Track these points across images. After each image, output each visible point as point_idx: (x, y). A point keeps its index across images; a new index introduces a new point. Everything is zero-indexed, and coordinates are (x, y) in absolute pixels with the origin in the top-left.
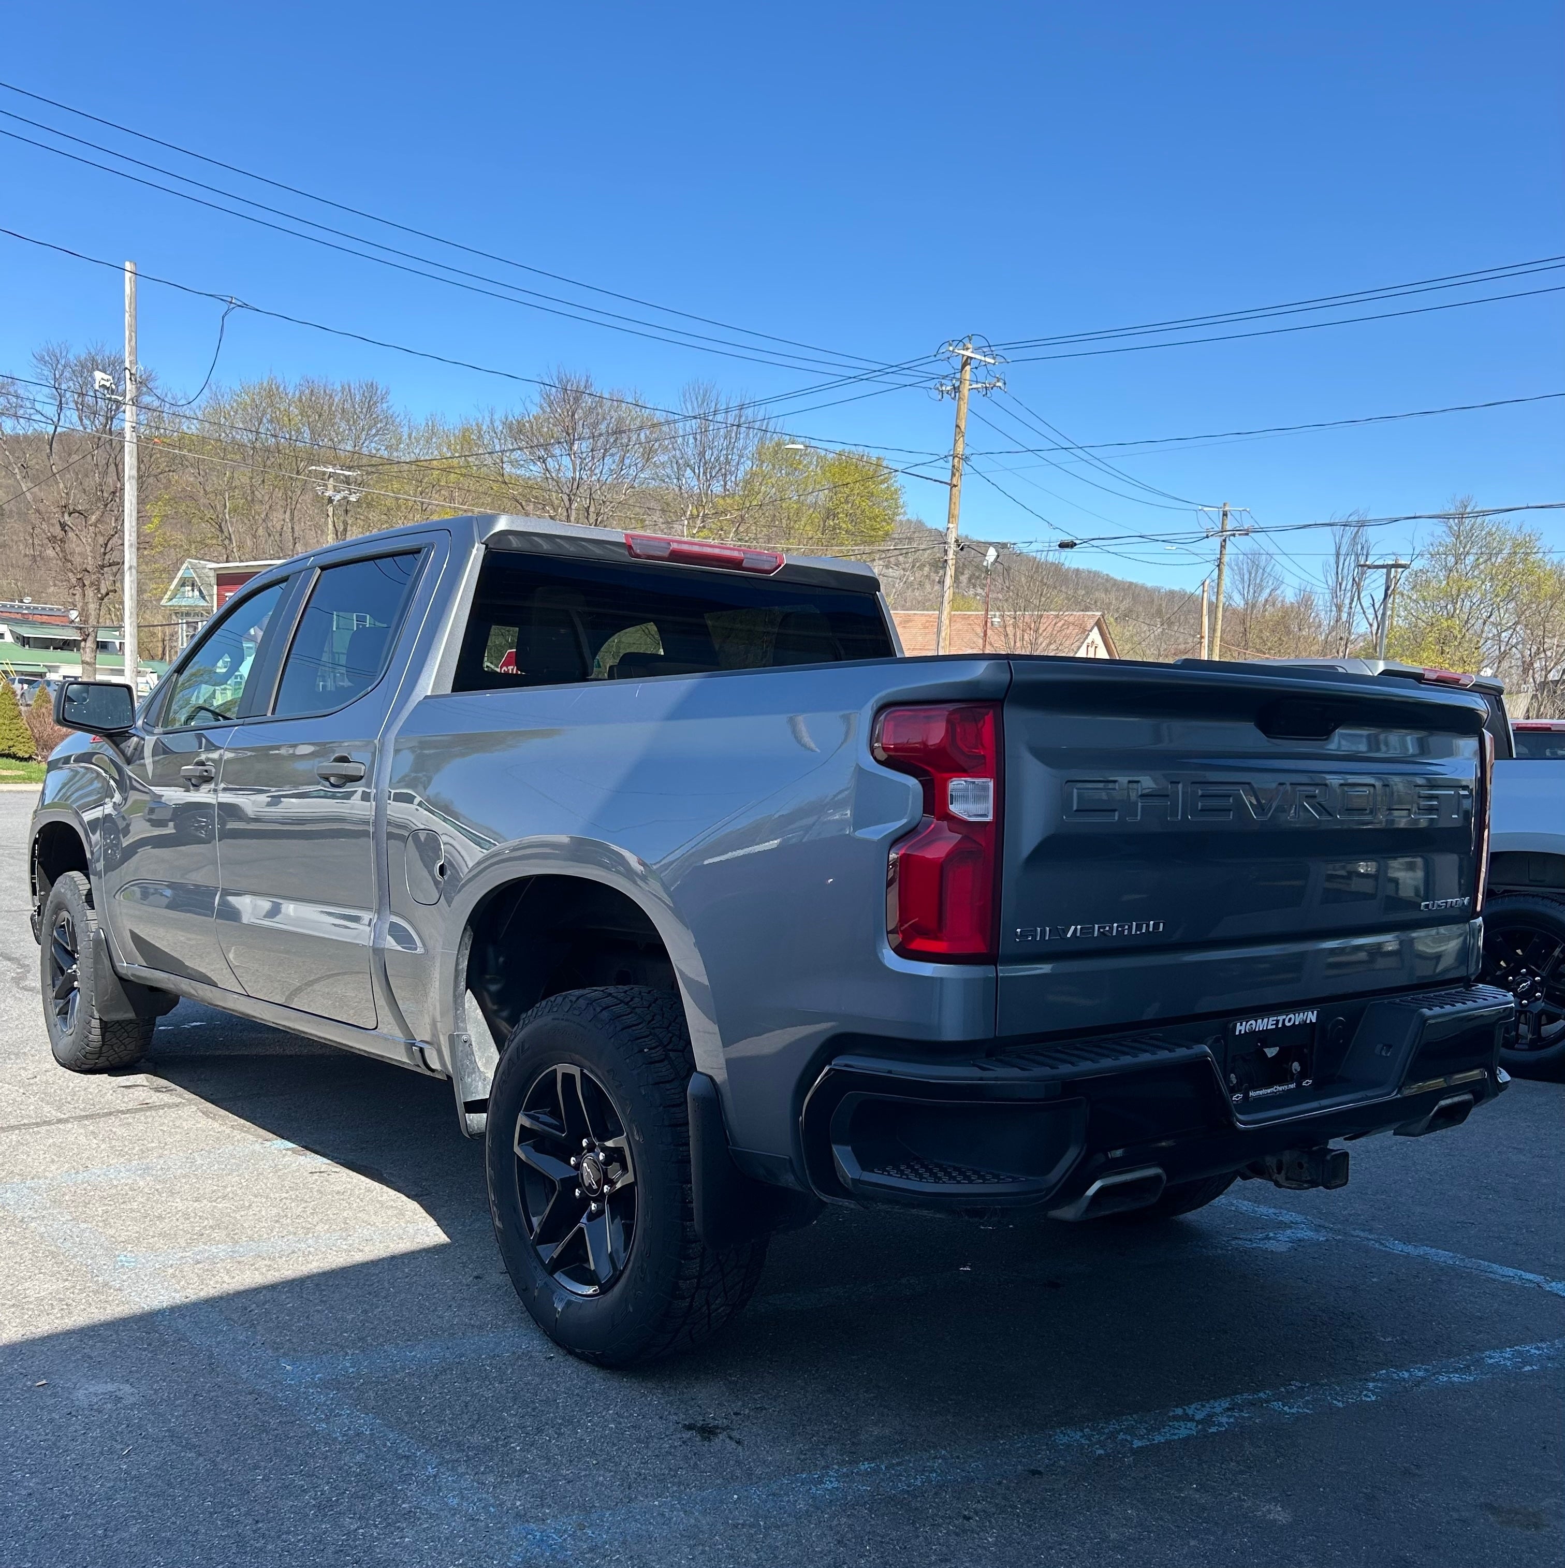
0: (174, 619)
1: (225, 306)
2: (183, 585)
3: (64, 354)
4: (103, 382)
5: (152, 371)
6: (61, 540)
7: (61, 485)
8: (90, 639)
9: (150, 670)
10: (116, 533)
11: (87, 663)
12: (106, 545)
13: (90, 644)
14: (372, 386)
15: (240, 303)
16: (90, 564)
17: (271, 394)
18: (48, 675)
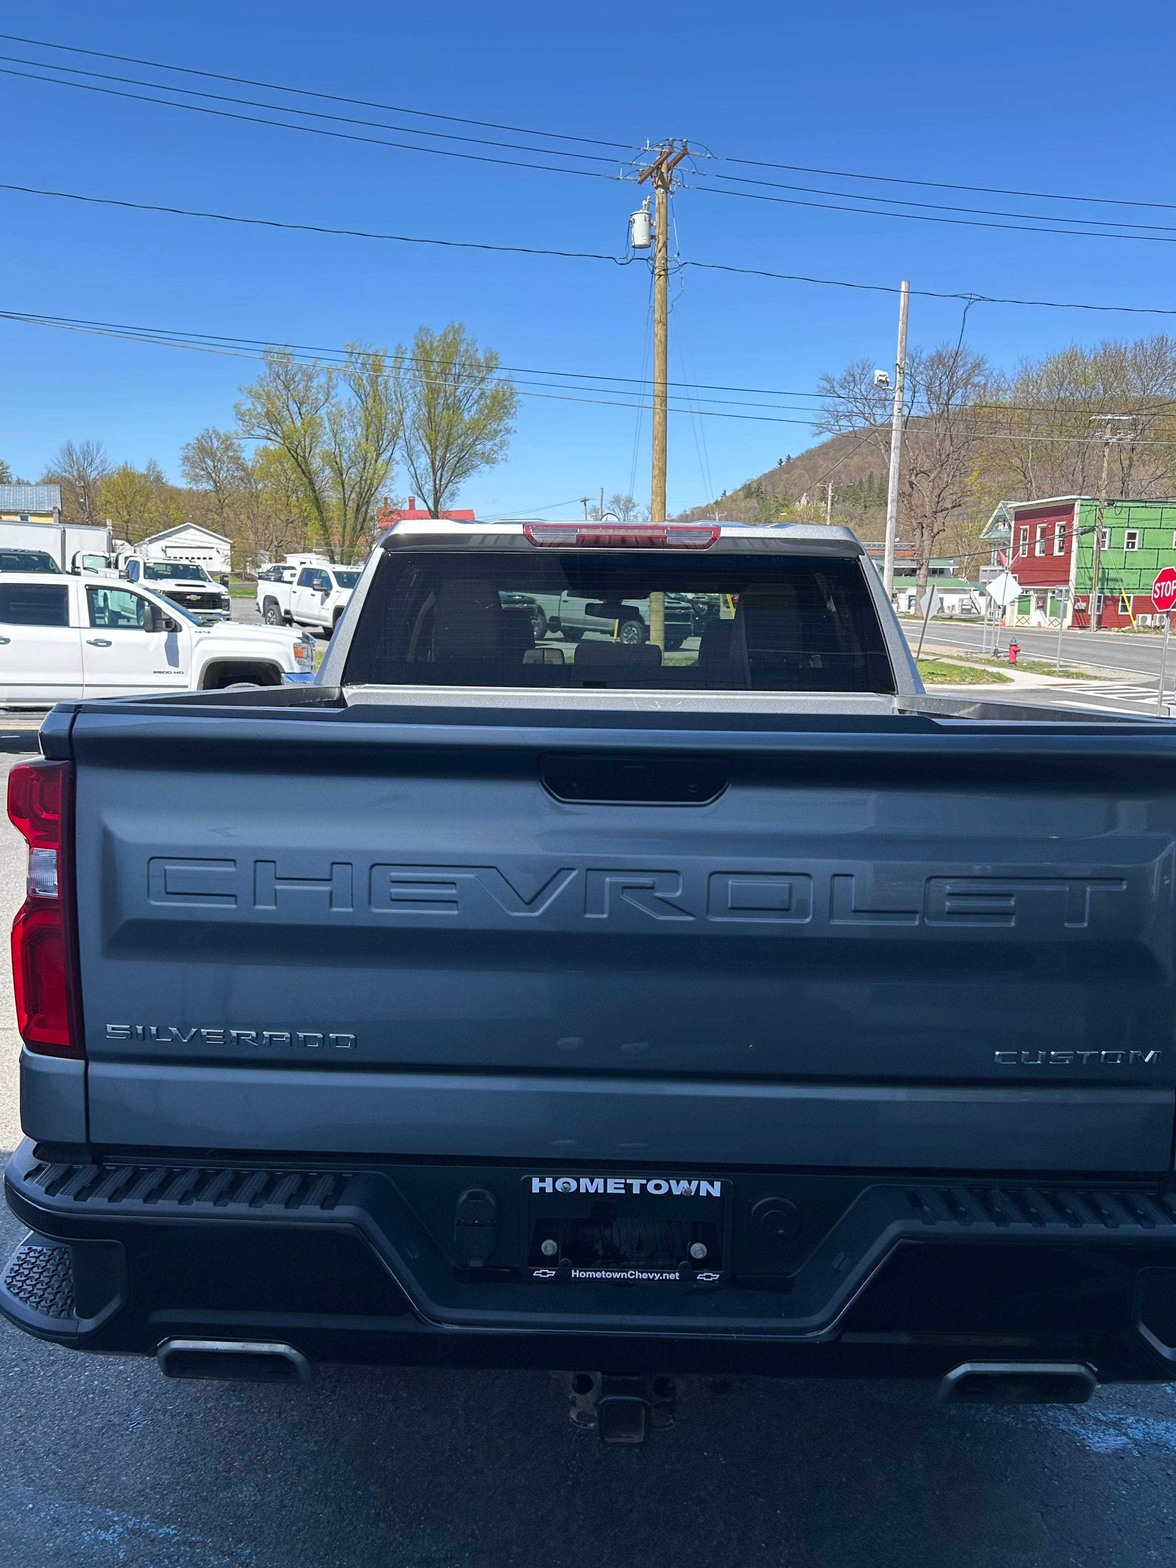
0: (988, 549)
1: (966, 302)
2: (998, 521)
3: (918, 355)
4: (880, 378)
5: (984, 355)
6: (909, 495)
7: (911, 454)
8: (924, 567)
9: (974, 588)
10: (947, 486)
11: (920, 586)
12: (939, 495)
13: (923, 571)
14: (1162, 340)
15: (978, 298)
16: (928, 511)
17: (1071, 359)
18: (898, 595)
